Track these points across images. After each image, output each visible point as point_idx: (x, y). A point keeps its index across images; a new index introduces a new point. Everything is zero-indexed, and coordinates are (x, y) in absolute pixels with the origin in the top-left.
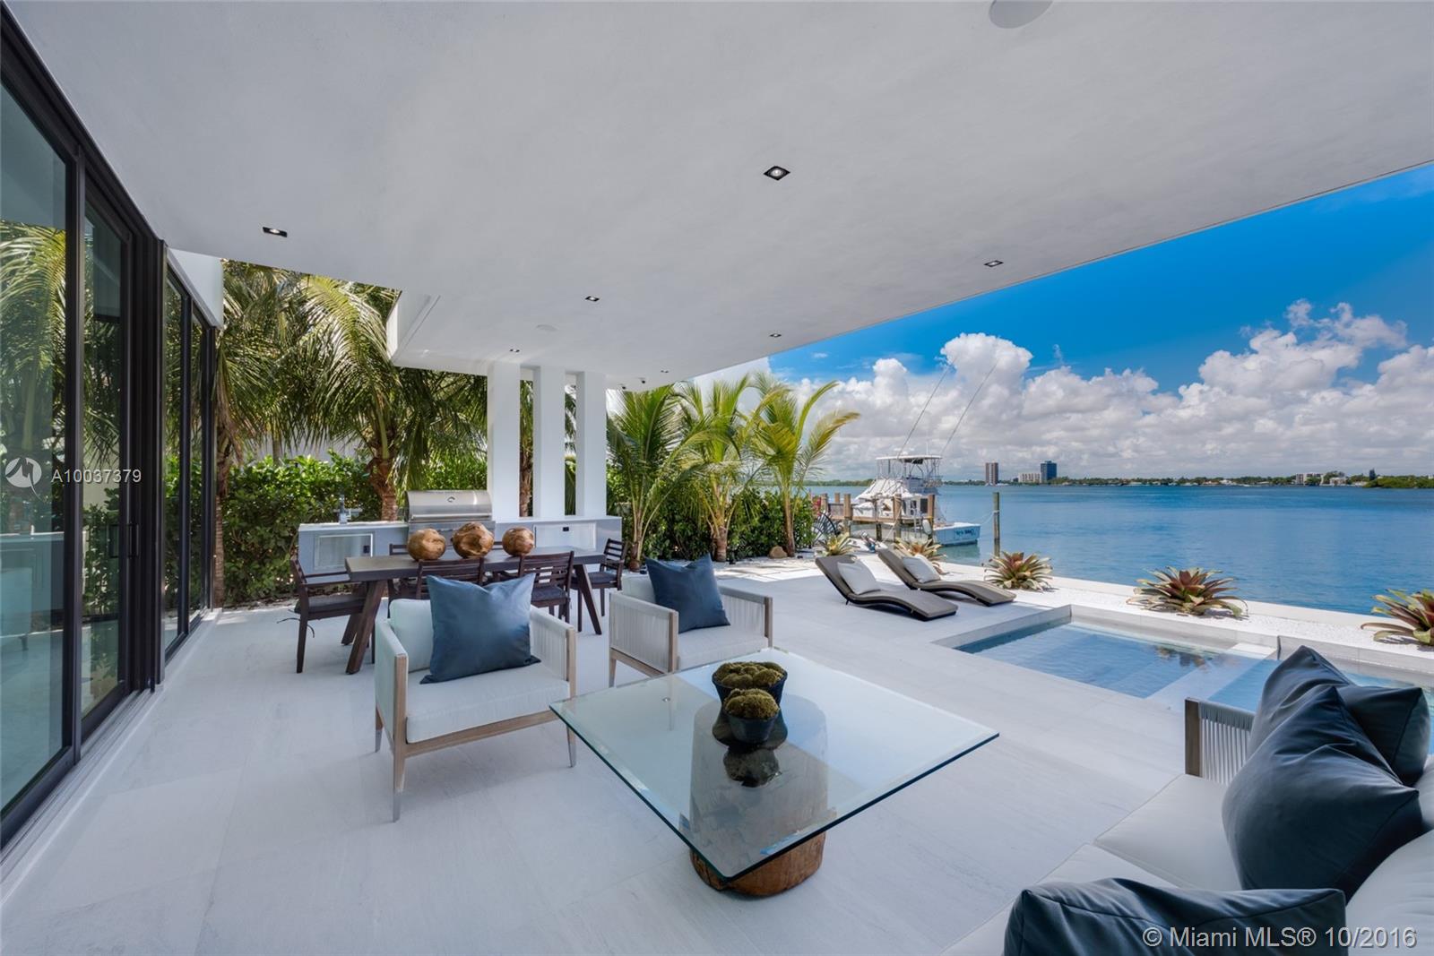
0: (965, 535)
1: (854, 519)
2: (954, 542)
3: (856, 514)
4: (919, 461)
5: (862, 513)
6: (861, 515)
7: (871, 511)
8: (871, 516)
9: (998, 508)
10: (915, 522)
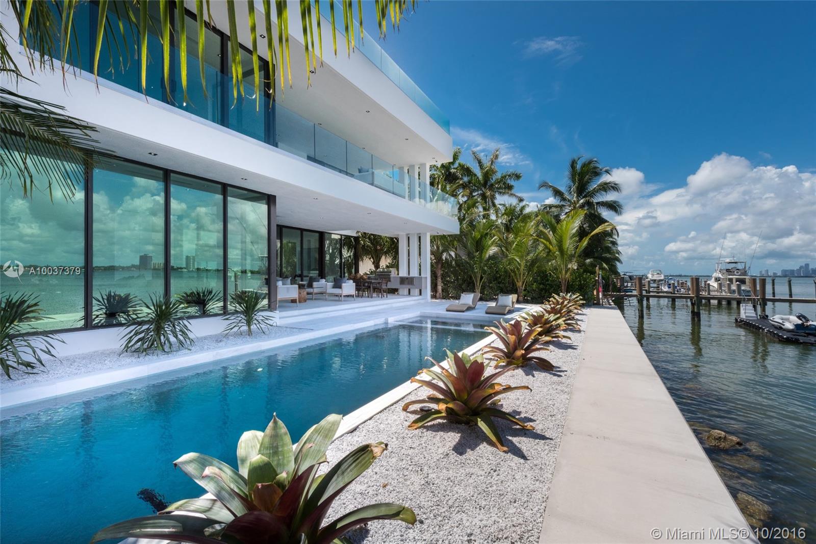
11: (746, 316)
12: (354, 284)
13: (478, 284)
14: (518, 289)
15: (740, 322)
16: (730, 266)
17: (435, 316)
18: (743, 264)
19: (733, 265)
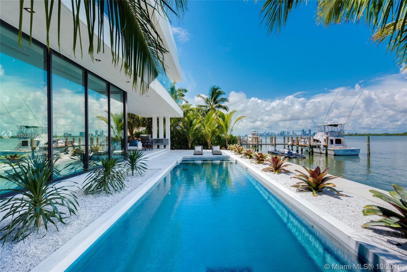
0: (350, 152)
1: (299, 145)
2: (344, 154)
3: (300, 143)
4: (336, 126)
5: (301, 143)
6: (301, 144)
7: (303, 142)
8: (303, 144)
9: (369, 142)
10: (317, 146)
11: (272, 150)
12: (142, 143)
13: (190, 142)
14: (208, 143)
15: (270, 153)
16: (254, 133)
17: (191, 157)
18: (257, 132)
19: (254, 132)
